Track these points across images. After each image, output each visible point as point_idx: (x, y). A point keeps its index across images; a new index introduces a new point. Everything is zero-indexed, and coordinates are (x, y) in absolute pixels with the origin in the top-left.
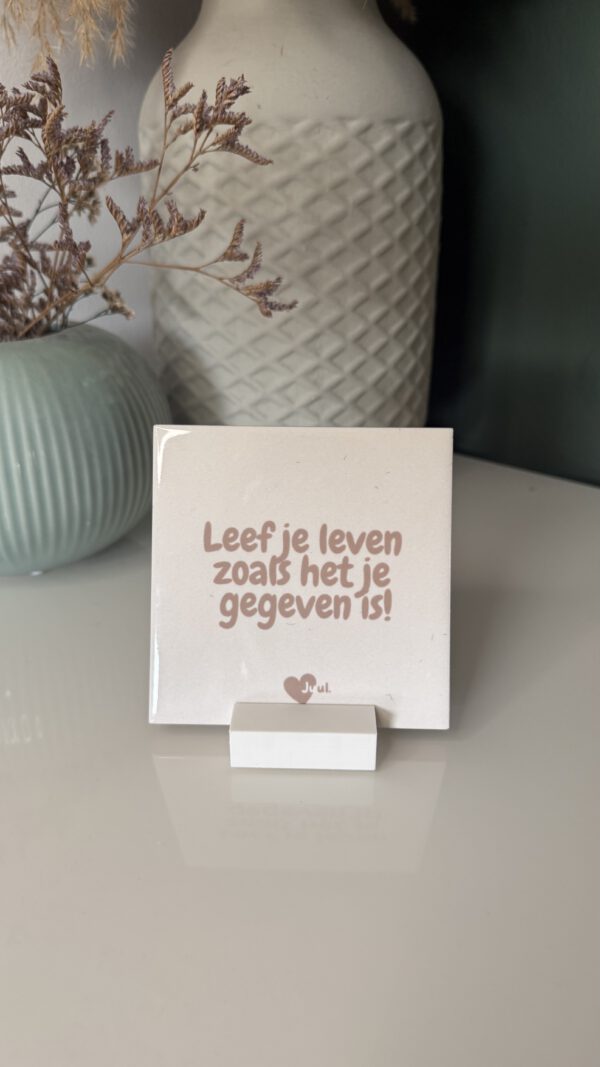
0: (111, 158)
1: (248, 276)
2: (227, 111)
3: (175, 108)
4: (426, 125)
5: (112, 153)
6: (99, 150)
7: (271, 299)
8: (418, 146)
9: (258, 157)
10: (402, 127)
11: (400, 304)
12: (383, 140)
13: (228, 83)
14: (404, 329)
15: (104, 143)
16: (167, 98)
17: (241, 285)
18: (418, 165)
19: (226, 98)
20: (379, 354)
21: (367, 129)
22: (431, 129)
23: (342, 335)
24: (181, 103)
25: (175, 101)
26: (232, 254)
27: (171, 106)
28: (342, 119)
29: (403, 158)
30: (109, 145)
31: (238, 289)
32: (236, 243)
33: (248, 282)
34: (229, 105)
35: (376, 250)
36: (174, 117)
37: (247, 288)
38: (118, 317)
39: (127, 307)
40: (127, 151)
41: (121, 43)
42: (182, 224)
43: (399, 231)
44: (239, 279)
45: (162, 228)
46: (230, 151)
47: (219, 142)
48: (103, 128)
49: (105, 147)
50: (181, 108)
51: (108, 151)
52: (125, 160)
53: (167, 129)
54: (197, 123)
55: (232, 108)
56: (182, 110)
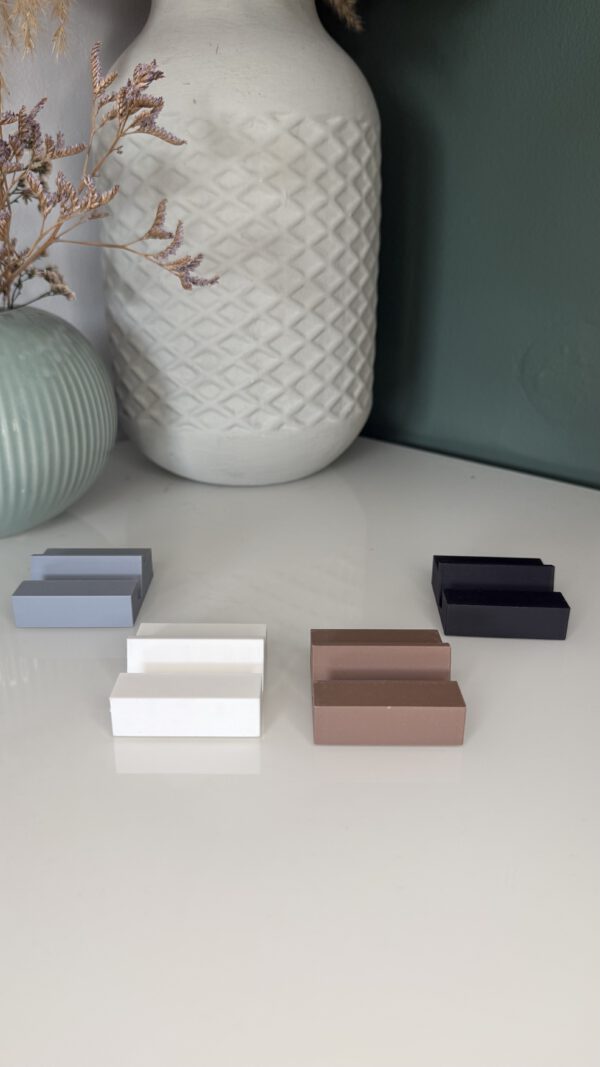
1: (171, 253)
2: (142, 93)
3: (102, 96)
5: (43, 137)
7: (192, 274)
8: (350, 141)
9: (172, 137)
10: (334, 122)
11: (336, 292)
12: (315, 133)
13: (144, 68)
14: (341, 316)
15: (35, 127)
16: (95, 87)
17: (164, 261)
18: (351, 160)
19: (143, 81)
20: (317, 340)
21: (298, 123)
22: (365, 125)
23: (279, 320)
24: (109, 90)
25: (104, 88)
26: (156, 234)
27: (99, 94)
28: (274, 115)
29: (335, 152)
30: (40, 129)
31: (161, 265)
32: (158, 222)
33: (172, 258)
34: (144, 87)
35: (310, 238)
36: (102, 104)
37: (170, 264)
39: (68, 289)
40: (58, 136)
42: (96, 195)
46: (148, 132)
47: (135, 123)
48: (35, 114)
49: (37, 131)
50: (108, 96)
51: (40, 135)
52: (56, 143)
53: (95, 117)
54: (120, 108)
55: (146, 91)
56: (109, 98)
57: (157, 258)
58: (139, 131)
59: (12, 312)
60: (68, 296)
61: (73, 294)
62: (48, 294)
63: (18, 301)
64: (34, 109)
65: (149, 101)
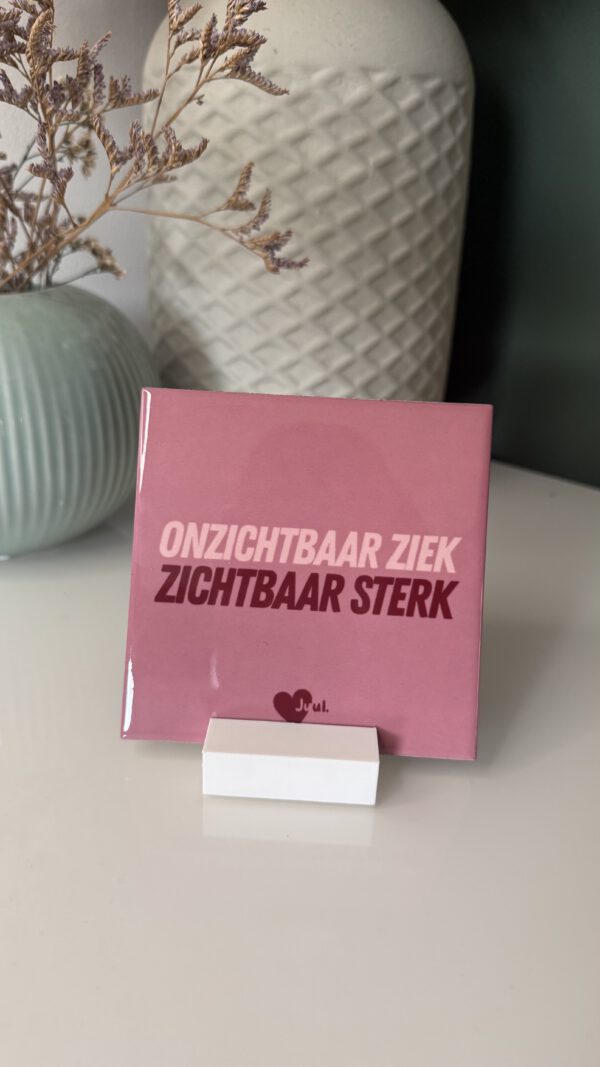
0: (105, 87)
1: (254, 227)
2: (238, 28)
3: (180, 33)
4: (457, 86)
5: (107, 81)
6: (92, 77)
7: (278, 254)
8: (447, 108)
9: (271, 86)
10: (432, 84)
11: (420, 281)
12: (410, 96)
14: (422, 309)
15: (98, 69)
16: (171, 21)
18: (447, 130)
19: (238, 13)
20: (395, 336)
21: (393, 83)
22: (462, 91)
23: (355, 310)
24: (187, 27)
25: (181, 24)
26: (236, 204)
27: (176, 31)
28: (366, 71)
29: (431, 120)
30: (104, 71)
31: (242, 242)
32: (241, 190)
33: (254, 232)
34: (242, 21)
35: (397, 218)
36: (179, 43)
37: (252, 241)
38: (108, 275)
40: (124, 80)
42: (180, 152)
43: (422, 201)
44: (243, 230)
45: (156, 158)
46: (240, 78)
47: (227, 65)
48: (97, 53)
49: (99, 73)
50: (187, 34)
51: (102, 78)
52: (121, 89)
53: (169, 58)
54: (204, 48)
55: (245, 25)
56: (188, 36)
57: (237, 234)
58: (227, 76)
59: (50, 290)
60: (118, 273)
61: (125, 272)
62: (93, 271)
63: (56, 278)
64: (96, 46)
65: (248, 37)
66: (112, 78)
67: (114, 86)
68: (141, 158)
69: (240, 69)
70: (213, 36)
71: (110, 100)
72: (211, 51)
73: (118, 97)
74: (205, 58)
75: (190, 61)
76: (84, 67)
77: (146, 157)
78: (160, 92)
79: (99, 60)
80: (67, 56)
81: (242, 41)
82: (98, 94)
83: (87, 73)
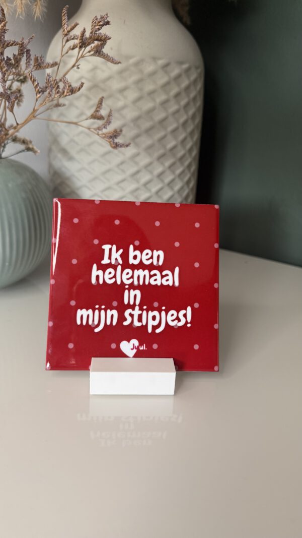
0: (31, 60)
1: (104, 127)
2: (97, 32)
3: (68, 36)
4: (197, 68)
5: (32, 57)
6: (25, 55)
7: (116, 141)
8: (193, 78)
9: (113, 60)
10: (185, 66)
11: (181, 159)
12: (176, 71)
13: (99, 17)
14: (183, 172)
15: (28, 51)
16: (64, 31)
17: (100, 132)
19: (97, 25)
20: (170, 184)
21: (167, 65)
22: (199, 70)
24: (72, 33)
25: (69, 32)
26: (96, 116)
27: (66, 35)
29: (185, 83)
30: (31, 53)
31: (98, 134)
32: (98, 109)
33: (104, 131)
34: (99, 29)
35: (170, 128)
36: (67, 41)
37: (103, 134)
38: (30, 153)
39: (35, 148)
40: (41, 57)
41: (39, 8)
42: (70, 88)
43: (182, 120)
44: (99, 129)
45: (59, 91)
46: (98, 56)
47: (92, 50)
48: (28, 44)
49: (29, 53)
50: (71, 36)
51: (30, 56)
52: (39, 61)
53: (63, 47)
54: (80, 42)
55: (100, 31)
56: (72, 37)
57: (96, 130)
58: (92, 55)
59: (2, 160)
60: (35, 152)
61: (39, 151)
62: (23, 151)
63: (4, 155)
64: (27, 41)
65: (102, 36)
66: (35, 55)
67: (36, 59)
68: (51, 91)
69: (98, 52)
70: (84, 38)
71: (34, 66)
72: (83, 44)
73: (38, 65)
74: (81, 47)
75: (73, 49)
76: (22, 50)
77: (54, 91)
78: (58, 63)
79: (28, 47)
80: (14, 44)
81: (99, 38)
82: (28, 63)
83: (23, 53)
